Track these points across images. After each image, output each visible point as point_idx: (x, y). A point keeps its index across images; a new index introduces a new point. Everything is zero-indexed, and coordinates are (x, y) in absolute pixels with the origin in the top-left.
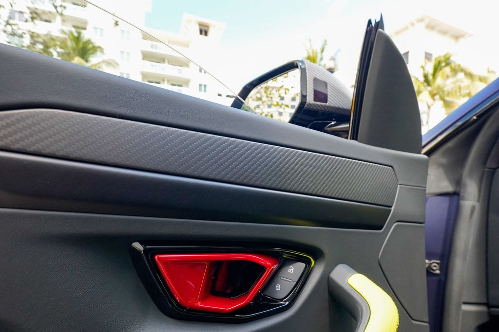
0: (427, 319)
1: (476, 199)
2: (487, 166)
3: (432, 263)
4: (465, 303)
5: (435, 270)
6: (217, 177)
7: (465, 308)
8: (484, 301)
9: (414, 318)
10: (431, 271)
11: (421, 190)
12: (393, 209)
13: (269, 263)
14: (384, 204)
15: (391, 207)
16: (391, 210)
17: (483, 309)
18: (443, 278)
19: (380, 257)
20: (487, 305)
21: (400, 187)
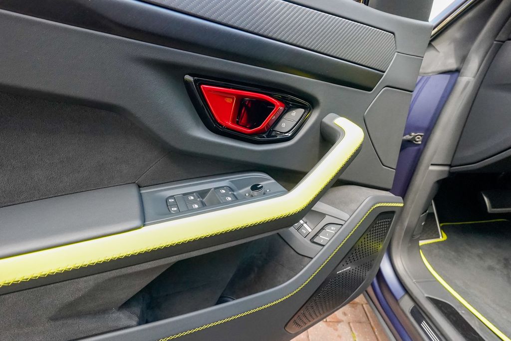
0: (395, 167)
1: (473, 75)
2: (497, 39)
3: (416, 136)
4: (432, 165)
5: (417, 142)
6: (240, 26)
7: (432, 168)
8: (449, 163)
9: (385, 164)
10: (414, 142)
11: (418, 59)
12: (385, 74)
13: (278, 104)
14: (378, 68)
15: (384, 72)
16: (383, 75)
17: (446, 168)
18: (422, 147)
19: (366, 115)
20: (450, 166)
21: (397, 55)
